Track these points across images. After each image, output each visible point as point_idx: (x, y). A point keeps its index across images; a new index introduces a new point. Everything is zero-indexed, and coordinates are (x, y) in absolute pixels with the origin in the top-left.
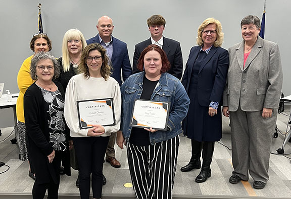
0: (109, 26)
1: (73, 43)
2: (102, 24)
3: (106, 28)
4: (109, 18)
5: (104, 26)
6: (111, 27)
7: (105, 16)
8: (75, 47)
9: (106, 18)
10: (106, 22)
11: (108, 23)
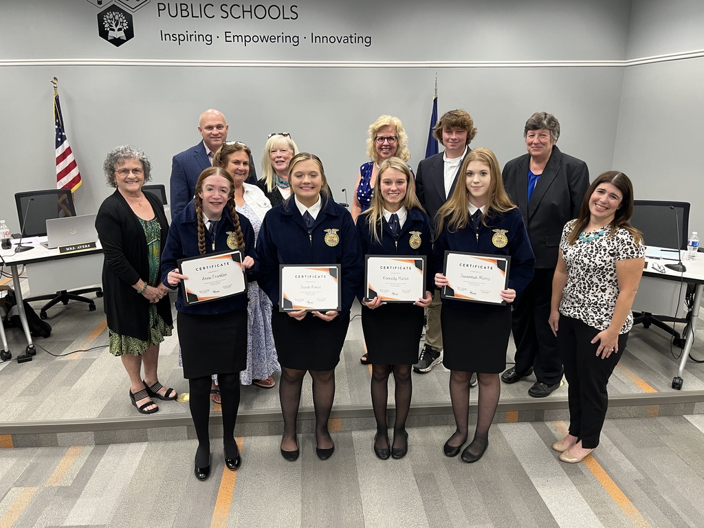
0: (219, 127)
1: (278, 153)
2: (207, 125)
3: (215, 131)
4: (216, 112)
5: (210, 128)
6: (224, 129)
7: (210, 111)
8: (282, 159)
9: (212, 113)
10: (214, 120)
11: (218, 123)
